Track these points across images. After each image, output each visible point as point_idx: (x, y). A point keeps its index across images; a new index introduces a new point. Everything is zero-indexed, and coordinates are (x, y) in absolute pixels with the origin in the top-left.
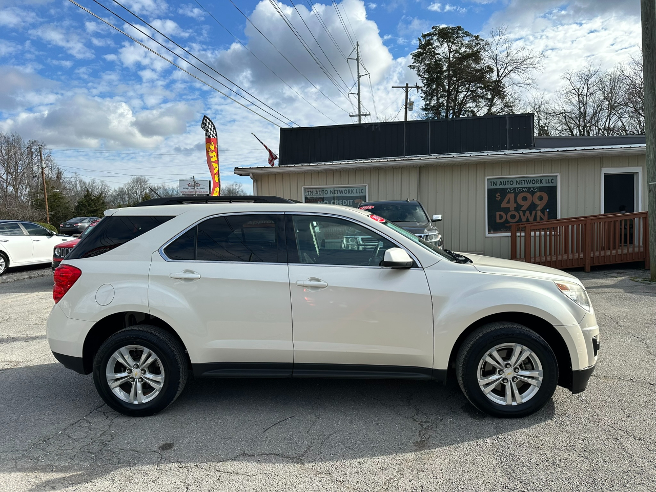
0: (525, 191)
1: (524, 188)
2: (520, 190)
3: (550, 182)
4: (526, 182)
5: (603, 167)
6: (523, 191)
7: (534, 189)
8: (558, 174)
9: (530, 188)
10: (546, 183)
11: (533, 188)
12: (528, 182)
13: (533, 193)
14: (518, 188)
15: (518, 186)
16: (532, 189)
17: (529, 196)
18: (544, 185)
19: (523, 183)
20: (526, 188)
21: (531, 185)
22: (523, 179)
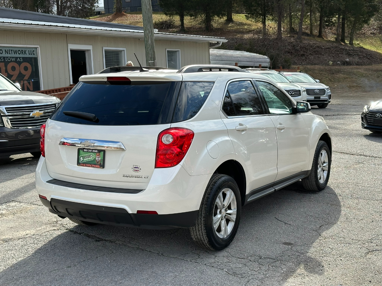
0: (13, 61)
1: (12, 57)
2: (9, 59)
3: (32, 53)
4: (13, 51)
5: (69, 43)
6: (11, 61)
7: (20, 60)
8: (39, 46)
9: (17, 58)
10: (29, 54)
11: (20, 58)
12: (15, 52)
13: (19, 63)
14: (7, 57)
15: (7, 55)
16: (18, 60)
17: (16, 65)
18: (27, 56)
19: (11, 53)
20: (14, 57)
21: (18, 55)
22: (11, 49)
